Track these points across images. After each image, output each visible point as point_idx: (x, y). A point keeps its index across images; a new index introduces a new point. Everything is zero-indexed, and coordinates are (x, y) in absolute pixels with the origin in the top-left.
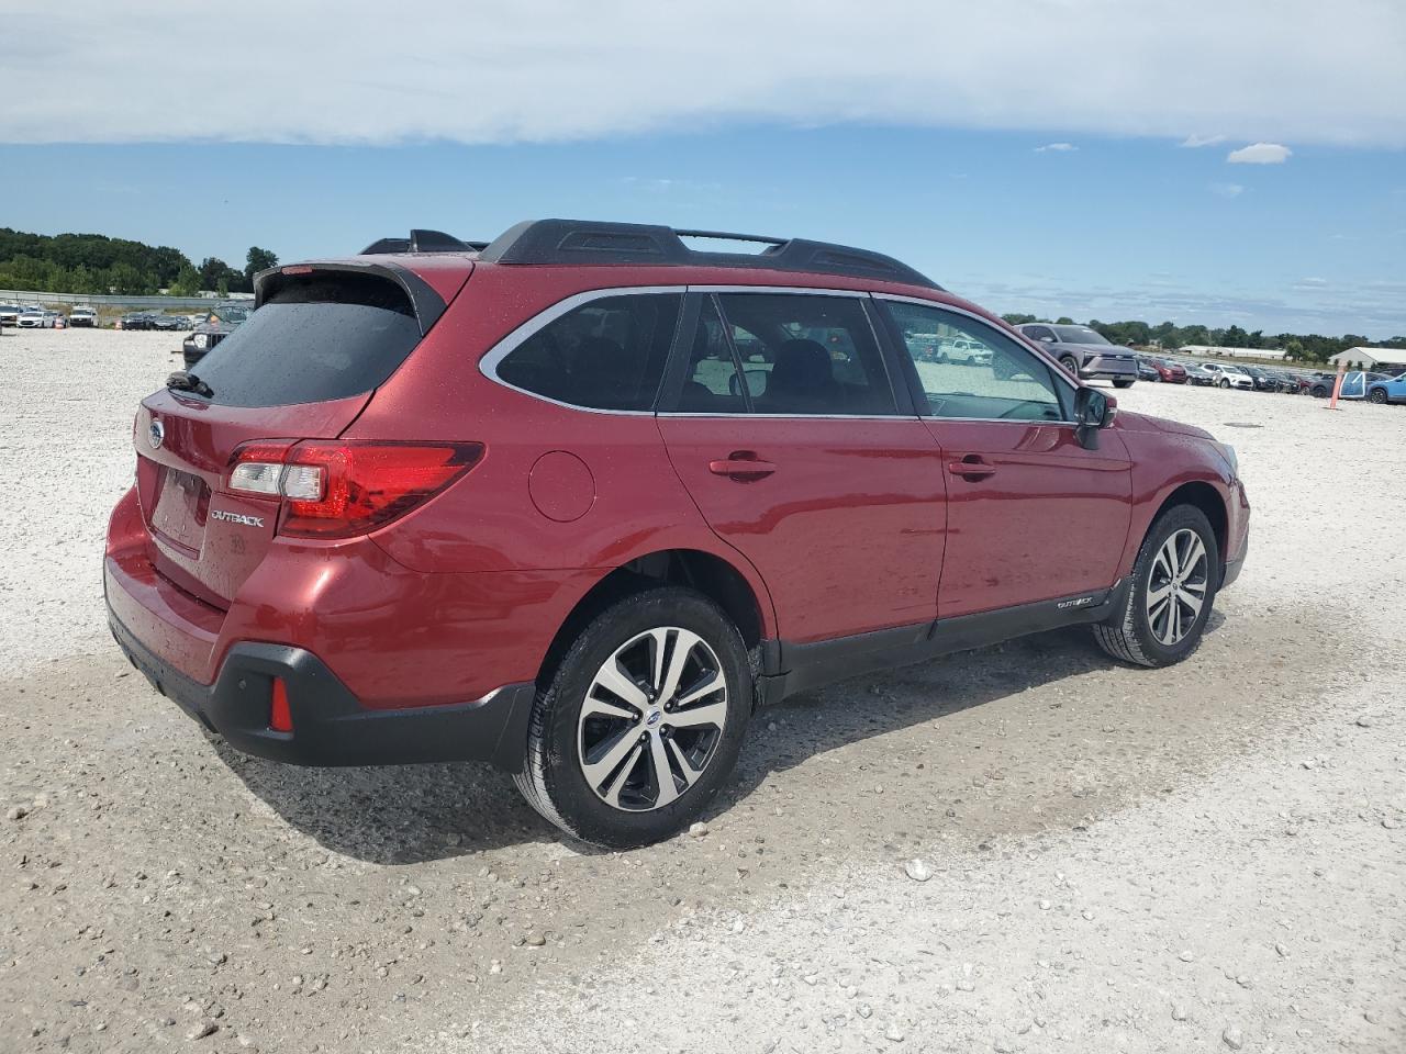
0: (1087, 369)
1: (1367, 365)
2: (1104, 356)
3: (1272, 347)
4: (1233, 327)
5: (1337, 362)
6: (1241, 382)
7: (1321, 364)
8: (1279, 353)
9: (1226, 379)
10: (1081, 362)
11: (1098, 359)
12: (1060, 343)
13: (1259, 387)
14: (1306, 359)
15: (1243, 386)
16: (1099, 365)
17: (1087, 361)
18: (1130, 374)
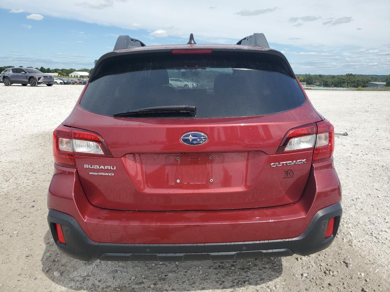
0: (39, 81)
1: (79, 76)
2: (44, 77)
3: (53, 72)
4: (42, 67)
5: (71, 76)
6: (60, 82)
7: (68, 76)
8: (56, 74)
9: (56, 82)
10: (37, 79)
11: (42, 78)
12: (28, 73)
13: (65, 84)
14: (64, 75)
15: (61, 83)
16: (43, 80)
17: (39, 79)
18: (53, 82)
